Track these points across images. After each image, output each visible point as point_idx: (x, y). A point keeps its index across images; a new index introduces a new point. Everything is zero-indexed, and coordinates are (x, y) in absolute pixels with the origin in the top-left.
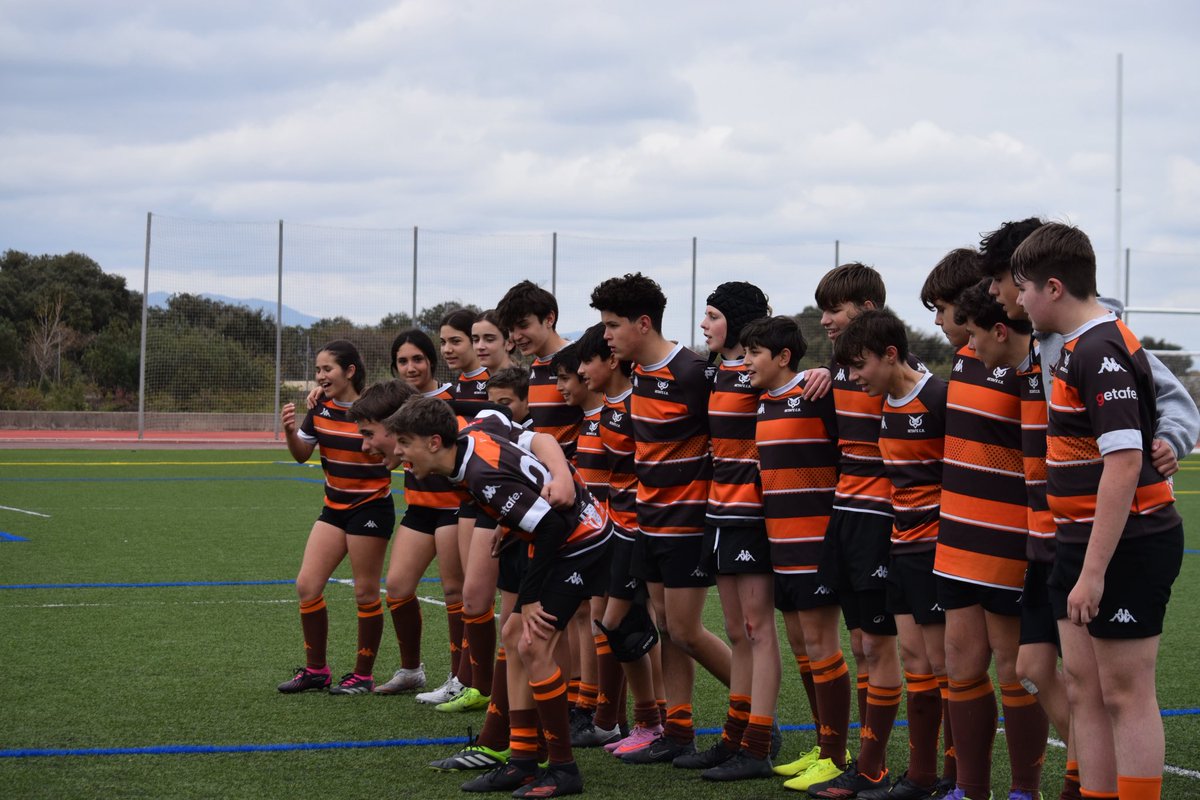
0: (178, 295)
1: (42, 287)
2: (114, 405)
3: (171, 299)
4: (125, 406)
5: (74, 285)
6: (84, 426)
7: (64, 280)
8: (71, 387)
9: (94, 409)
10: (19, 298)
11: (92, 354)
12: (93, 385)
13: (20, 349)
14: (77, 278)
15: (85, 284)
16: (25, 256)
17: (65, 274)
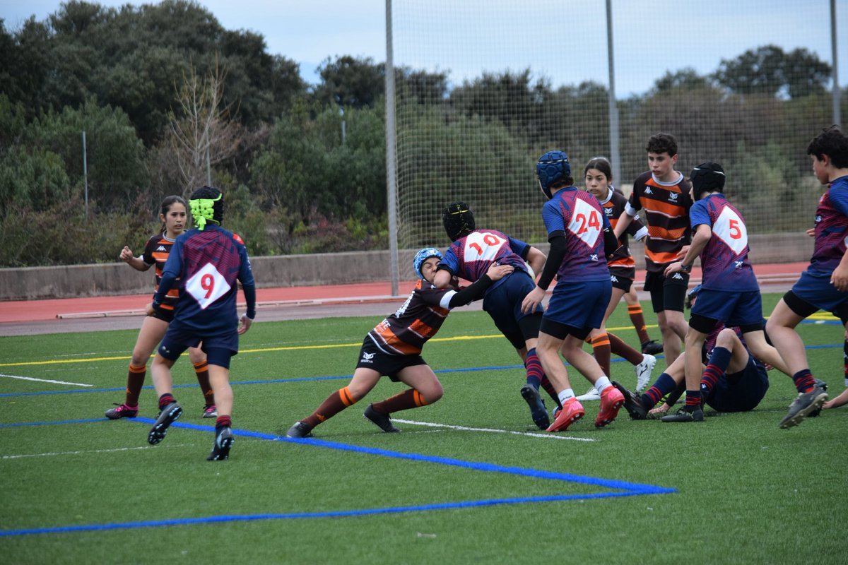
0: (334, 61)
1: (132, 57)
2: (315, 243)
3: (324, 67)
4: (334, 242)
5: (183, 50)
6: (270, 281)
7: (166, 45)
8: (242, 216)
9: (284, 252)
10: (95, 77)
11: (266, 159)
12: (277, 211)
13: (142, 158)
14: (186, 40)
15: (200, 48)
16: (96, 9)
17: (166, 33)
